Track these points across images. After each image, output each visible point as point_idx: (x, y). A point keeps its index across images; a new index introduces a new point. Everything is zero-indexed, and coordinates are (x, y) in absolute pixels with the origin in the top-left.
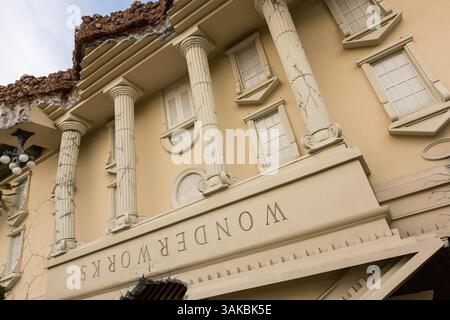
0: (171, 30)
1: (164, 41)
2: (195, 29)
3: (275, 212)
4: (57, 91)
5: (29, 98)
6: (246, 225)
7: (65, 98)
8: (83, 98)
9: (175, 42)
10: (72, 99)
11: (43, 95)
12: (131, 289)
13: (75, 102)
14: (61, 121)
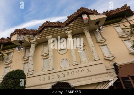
0: (66, 30)
1: (64, 31)
2: (71, 31)
3: (89, 70)
4: (32, 34)
5: (25, 34)
6: (83, 72)
7: (34, 36)
8: (40, 37)
9: (66, 32)
10: (36, 36)
11: (29, 34)
12: (55, 84)
13: (37, 38)
14: (32, 41)
